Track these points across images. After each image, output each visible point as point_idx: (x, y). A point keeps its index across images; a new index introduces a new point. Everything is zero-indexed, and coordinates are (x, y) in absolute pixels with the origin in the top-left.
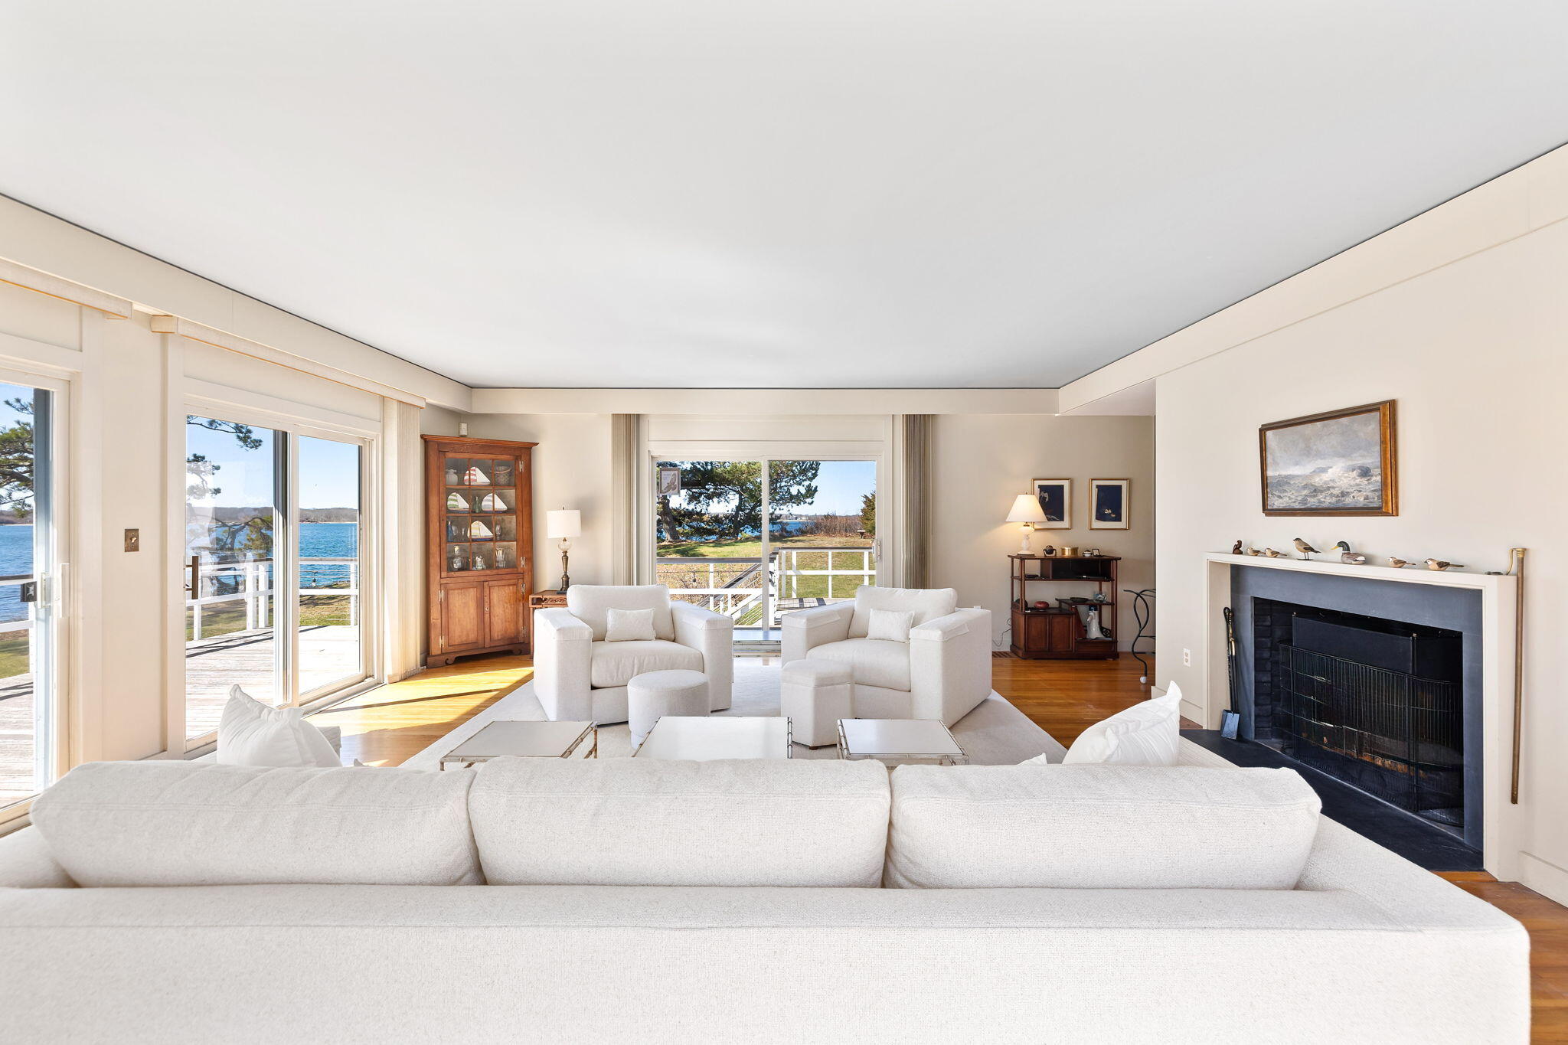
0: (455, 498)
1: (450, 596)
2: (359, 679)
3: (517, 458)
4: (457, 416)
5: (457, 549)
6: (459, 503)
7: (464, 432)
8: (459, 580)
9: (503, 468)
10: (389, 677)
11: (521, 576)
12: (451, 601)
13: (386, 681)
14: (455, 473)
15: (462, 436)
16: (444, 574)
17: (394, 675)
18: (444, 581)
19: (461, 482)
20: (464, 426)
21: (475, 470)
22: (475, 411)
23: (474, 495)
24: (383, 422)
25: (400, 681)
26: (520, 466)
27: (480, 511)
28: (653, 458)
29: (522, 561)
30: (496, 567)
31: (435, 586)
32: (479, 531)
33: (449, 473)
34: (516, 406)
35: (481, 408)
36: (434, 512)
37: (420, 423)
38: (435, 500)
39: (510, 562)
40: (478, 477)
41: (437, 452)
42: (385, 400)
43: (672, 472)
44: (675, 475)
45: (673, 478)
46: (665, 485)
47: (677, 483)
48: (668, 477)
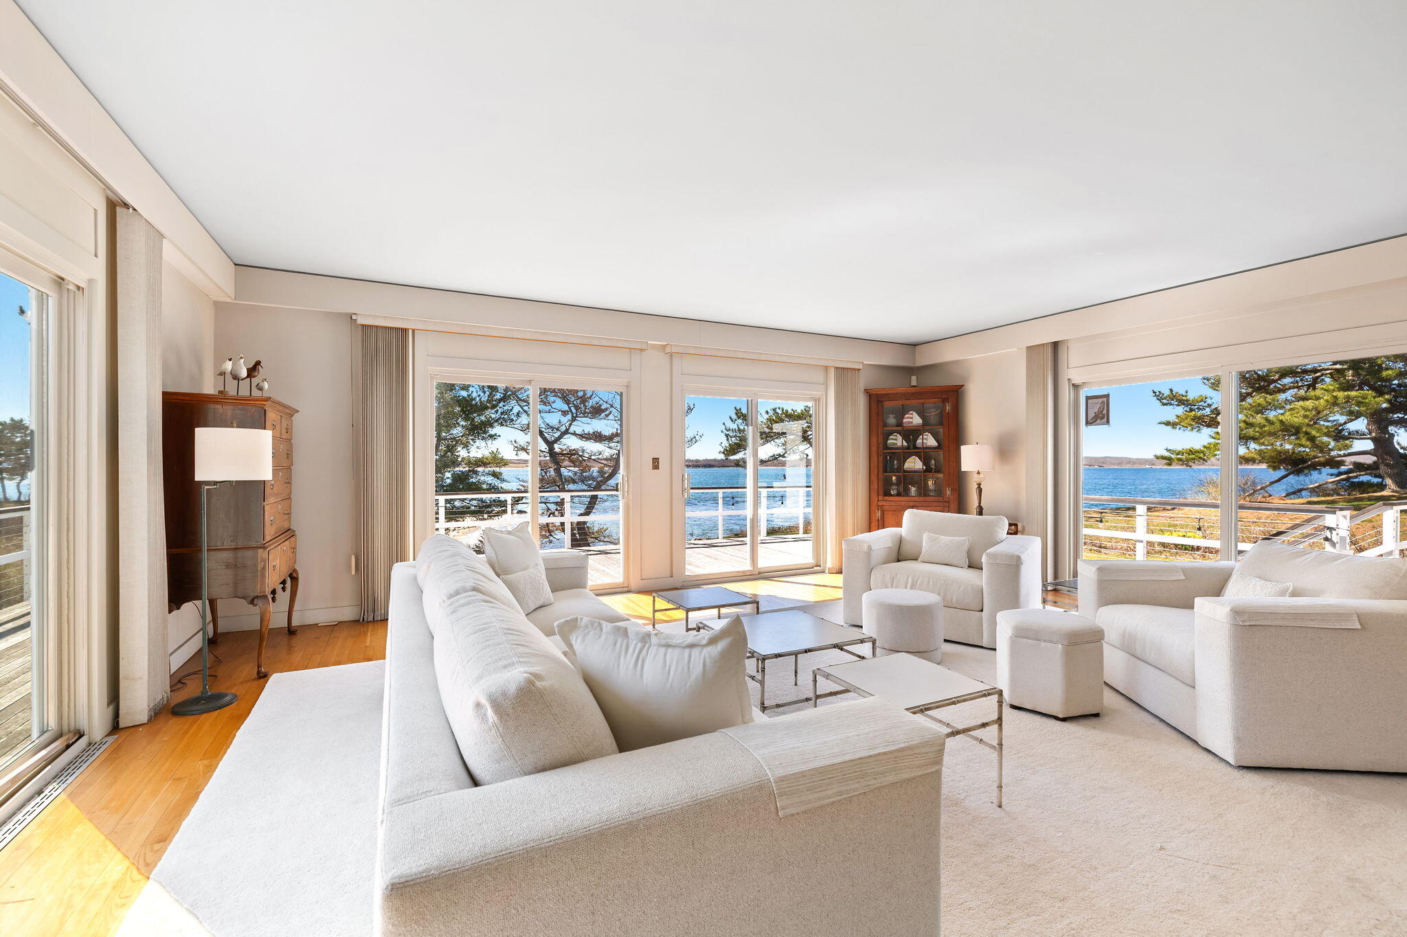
0: (895, 438)
1: (886, 516)
2: (811, 566)
3: (944, 401)
4: (910, 371)
5: (894, 478)
6: (897, 441)
7: (914, 383)
8: (893, 503)
9: (933, 410)
10: (829, 569)
11: (947, 504)
12: (886, 520)
13: (827, 571)
14: (894, 417)
15: (913, 386)
16: (880, 498)
17: (833, 568)
18: (880, 503)
19: (900, 424)
20: (914, 378)
21: (912, 414)
22: (917, 365)
23: (911, 434)
24: (826, 384)
25: (837, 573)
26: (947, 407)
27: (915, 447)
28: (1076, 387)
29: (948, 492)
30: (925, 495)
31: (874, 507)
32: (914, 464)
33: (889, 417)
34: (947, 354)
35: (922, 361)
36: (874, 449)
37: (863, 382)
38: (874, 439)
39: (939, 492)
40: (914, 419)
41: (876, 401)
42: (826, 368)
43: (1100, 400)
44: (1103, 402)
45: (1100, 407)
46: (1091, 415)
47: (1105, 412)
48: (1095, 407)
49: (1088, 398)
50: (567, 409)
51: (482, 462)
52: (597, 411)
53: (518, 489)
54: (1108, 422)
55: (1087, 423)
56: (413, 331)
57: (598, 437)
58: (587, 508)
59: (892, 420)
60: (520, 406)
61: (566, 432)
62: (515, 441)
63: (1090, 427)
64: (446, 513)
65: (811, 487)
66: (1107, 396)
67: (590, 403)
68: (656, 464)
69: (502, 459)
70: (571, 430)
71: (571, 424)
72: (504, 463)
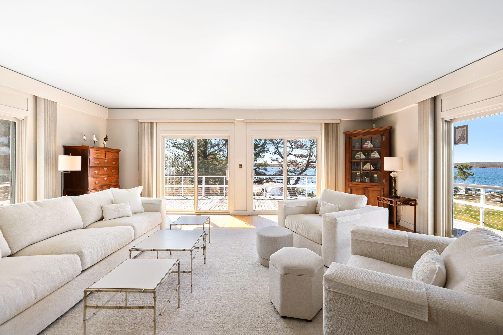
0: (360, 154)
1: (353, 191)
3: (382, 135)
5: (358, 173)
6: (361, 156)
7: (374, 127)
8: (356, 185)
11: (383, 187)
14: (359, 144)
16: (350, 183)
18: (350, 185)
19: (362, 147)
20: (374, 125)
21: (367, 142)
22: (373, 118)
23: (368, 152)
24: (321, 131)
26: (383, 138)
27: (368, 159)
28: (448, 122)
29: (383, 181)
30: (373, 182)
31: (347, 187)
32: (368, 166)
33: (356, 144)
34: (385, 111)
35: (375, 116)
36: (348, 160)
37: (341, 129)
38: (348, 155)
39: (380, 181)
40: (368, 145)
41: (349, 137)
42: (321, 123)
43: (462, 129)
44: (464, 130)
45: (462, 133)
46: (457, 138)
47: (465, 136)
48: (460, 133)
49: (455, 128)
50: (291, 146)
51: (261, 165)
52: (301, 147)
53: (273, 174)
54: (467, 142)
55: (456, 143)
56: (157, 123)
57: (301, 156)
58: (296, 182)
59: (357, 146)
60: (274, 145)
61: (290, 154)
62: (272, 158)
63: (457, 145)
64: (205, 182)
65: (316, 176)
66: (467, 126)
67: (299, 144)
68: (240, 166)
69: (267, 164)
70: (292, 153)
71: (292, 151)
72: (268, 165)
